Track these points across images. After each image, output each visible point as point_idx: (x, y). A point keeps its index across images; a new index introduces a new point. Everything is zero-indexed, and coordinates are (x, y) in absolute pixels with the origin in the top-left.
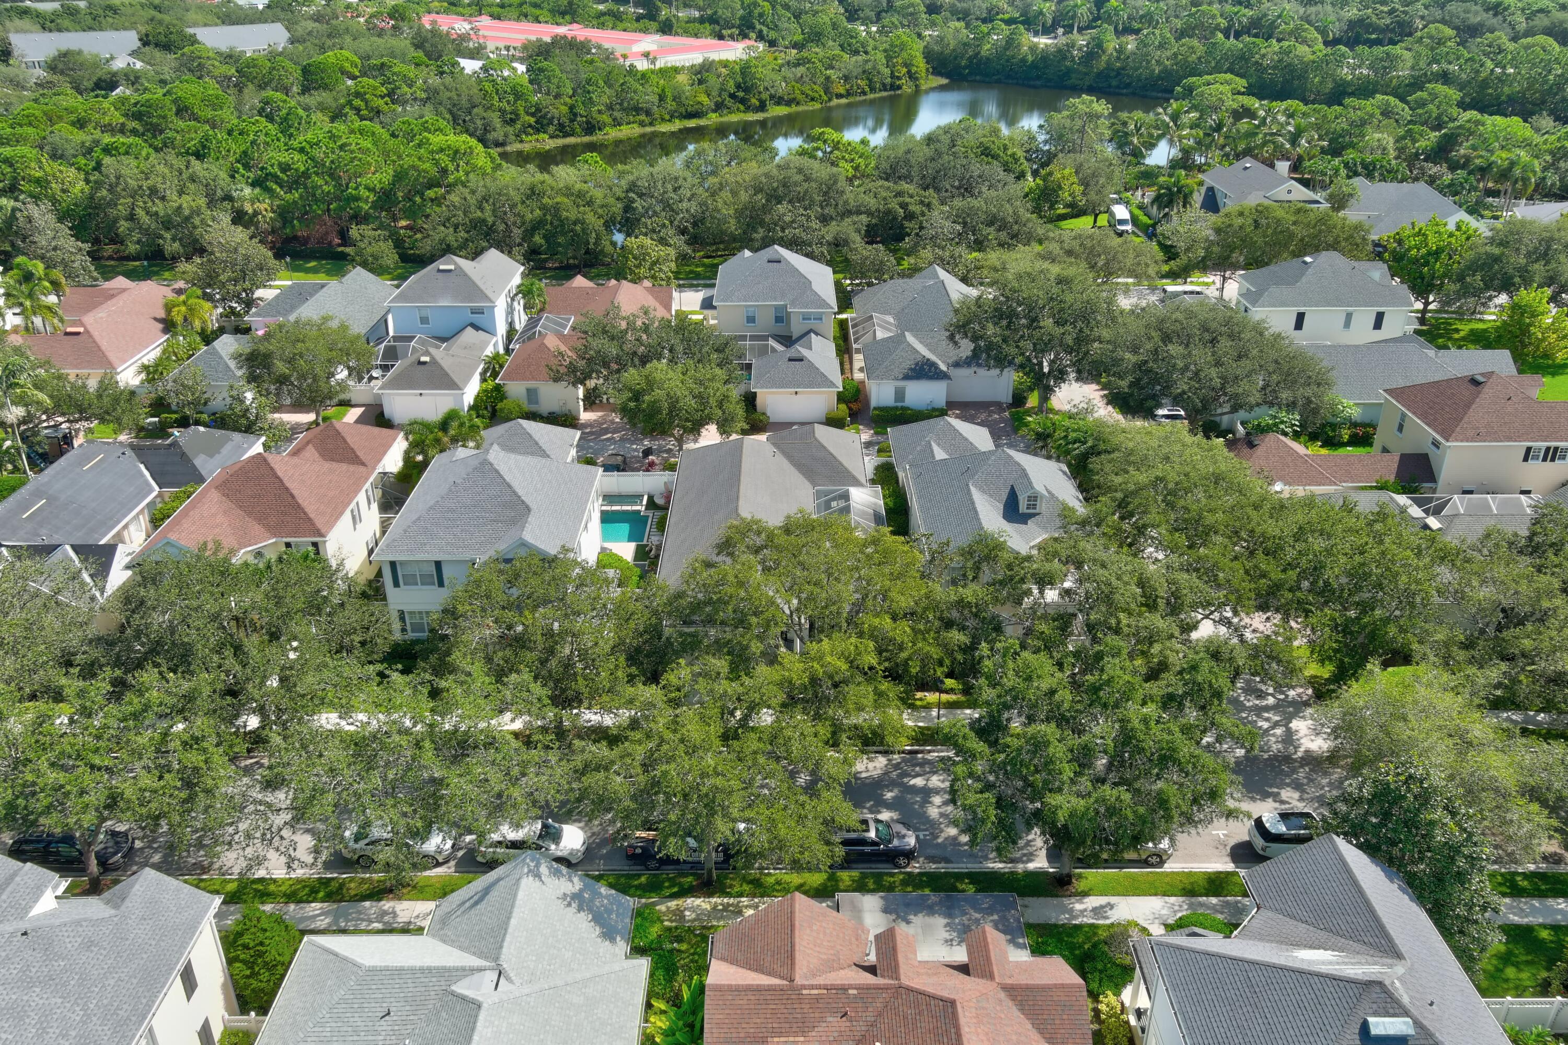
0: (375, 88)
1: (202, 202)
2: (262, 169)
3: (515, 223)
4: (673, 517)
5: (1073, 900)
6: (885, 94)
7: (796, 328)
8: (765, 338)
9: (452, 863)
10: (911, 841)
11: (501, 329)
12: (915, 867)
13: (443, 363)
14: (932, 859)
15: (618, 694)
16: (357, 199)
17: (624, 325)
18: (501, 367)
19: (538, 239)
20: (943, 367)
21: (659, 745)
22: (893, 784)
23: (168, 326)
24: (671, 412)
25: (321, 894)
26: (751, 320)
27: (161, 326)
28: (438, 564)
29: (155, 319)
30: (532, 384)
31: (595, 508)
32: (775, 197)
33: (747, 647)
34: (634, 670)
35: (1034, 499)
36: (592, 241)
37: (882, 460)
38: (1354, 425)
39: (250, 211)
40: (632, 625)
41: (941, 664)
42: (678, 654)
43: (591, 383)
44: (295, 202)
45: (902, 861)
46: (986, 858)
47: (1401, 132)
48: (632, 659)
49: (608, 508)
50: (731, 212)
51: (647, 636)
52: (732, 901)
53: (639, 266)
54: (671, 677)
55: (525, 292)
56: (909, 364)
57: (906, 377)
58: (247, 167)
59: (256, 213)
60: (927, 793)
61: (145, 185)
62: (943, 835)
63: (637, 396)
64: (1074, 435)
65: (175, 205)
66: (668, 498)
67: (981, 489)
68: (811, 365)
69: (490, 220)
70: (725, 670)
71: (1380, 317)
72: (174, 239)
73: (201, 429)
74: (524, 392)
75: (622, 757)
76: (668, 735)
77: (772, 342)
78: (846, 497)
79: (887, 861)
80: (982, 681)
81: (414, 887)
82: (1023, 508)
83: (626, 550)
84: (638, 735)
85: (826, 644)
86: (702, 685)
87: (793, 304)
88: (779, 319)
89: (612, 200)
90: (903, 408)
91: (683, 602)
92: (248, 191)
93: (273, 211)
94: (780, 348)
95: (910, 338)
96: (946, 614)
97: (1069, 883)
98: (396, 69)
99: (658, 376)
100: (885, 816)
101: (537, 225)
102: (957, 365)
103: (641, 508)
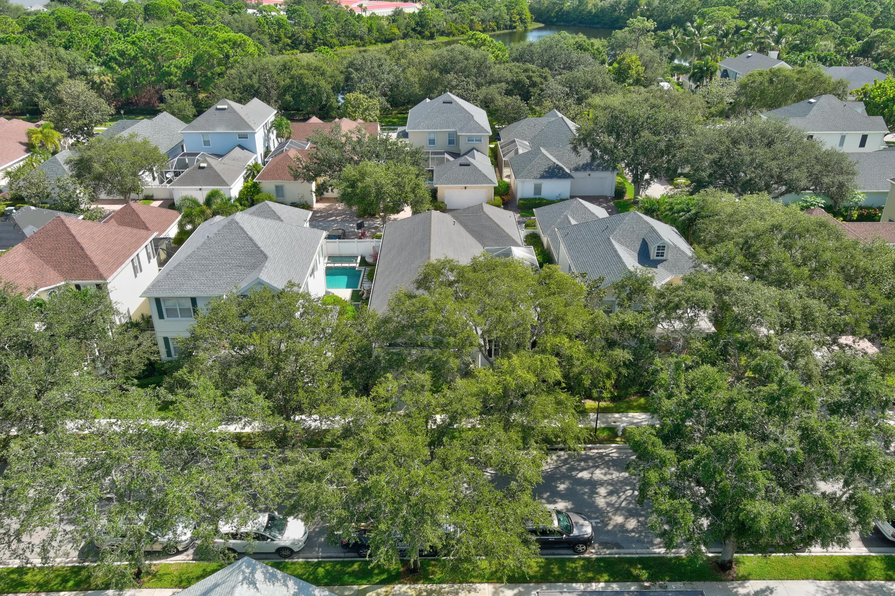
0: (189, 18)
1: (65, 74)
2: (107, 55)
3: (272, 87)
4: (379, 269)
5: (735, 584)
6: (506, 31)
7: (463, 147)
8: (443, 153)
9: (191, 551)
10: (588, 530)
11: (260, 149)
12: (592, 553)
13: (216, 168)
14: (605, 545)
15: (333, 404)
16: (170, 74)
17: (343, 140)
18: (258, 172)
19: (288, 97)
20: (568, 171)
21: (370, 454)
22: (564, 477)
23: (30, 147)
24: (377, 195)
25: (71, 583)
26: (432, 142)
27: (24, 148)
28: (194, 301)
29: (21, 143)
30: (279, 183)
31: (322, 265)
32: (445, 71)
33: (447, 362)
34: (348, 384)
35: (662, 248)
36: (324, 99)
37: (530, 231)
38: (861, 208)
39: (98, 81)
40: (346, 345)
41: (608, 376)
42: (386, 370)
43: (320, 180)
44: (128, 76)
45: (581, 548)
46: (653, 545)
47: (837, 41)
48: (347, 374)
49: (332, 265)
50: (417, 80)
51: (359, 355)
52: (434, 587)
53: (355, 112)
54: (380, 390)
55: (277, 126)
56: (544, 167)
57: (542, 177)
58: (98, 55)
59: (102, 83)
60: (593, 484)
61: (27, 62)
62: (612, 523)
63: (353, 185)
64: (679, 206)
65: (46, 75)
66: (375, 256)
67: (619, 241)
68: (476, 168)
69: (257, 85)
70: (428, 384)
71: (864, 139)
72: (45, 98)
73: (33, 208)
74: (274, 188)
75: (334, 467)
76: (378, 444)
77: (447, 156)
78: (508, 254)
79: (568, 548)
80: (661, 392)
81: (154, 576)
82: (653, 255)
83: (345, 294)
84: (350, 443)
85: (515, 360)
86: (408, 396)
87: (461, 130)
88: (451, 142)
89: (337, 72)
90: (539, 199)
91: (391, 326)
92: (97, 69)
93: (113, 82)
94: (451, 159)
95: (543, 150)
96: (610, 335)
97: (730, 568)
98: (203, 8)
99: (368, 169)
100: (561, 505)
101: (287, 89)
102: (576, 169)
103: (356, 265)
